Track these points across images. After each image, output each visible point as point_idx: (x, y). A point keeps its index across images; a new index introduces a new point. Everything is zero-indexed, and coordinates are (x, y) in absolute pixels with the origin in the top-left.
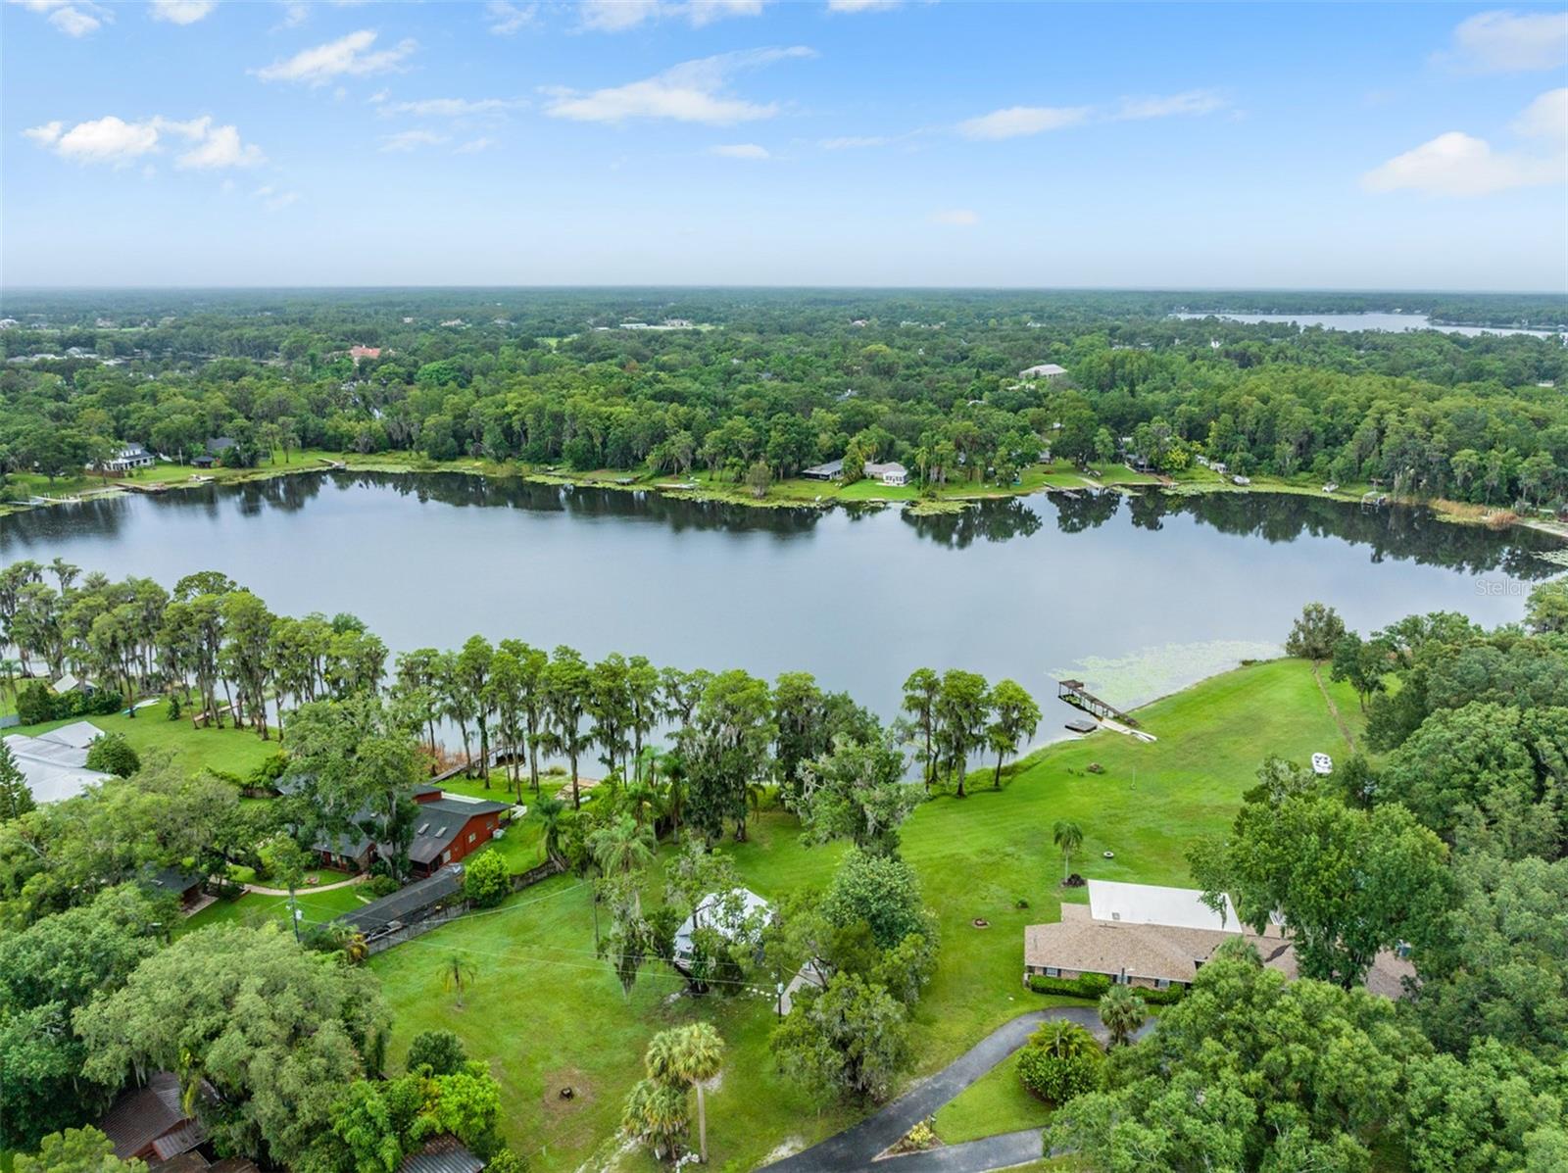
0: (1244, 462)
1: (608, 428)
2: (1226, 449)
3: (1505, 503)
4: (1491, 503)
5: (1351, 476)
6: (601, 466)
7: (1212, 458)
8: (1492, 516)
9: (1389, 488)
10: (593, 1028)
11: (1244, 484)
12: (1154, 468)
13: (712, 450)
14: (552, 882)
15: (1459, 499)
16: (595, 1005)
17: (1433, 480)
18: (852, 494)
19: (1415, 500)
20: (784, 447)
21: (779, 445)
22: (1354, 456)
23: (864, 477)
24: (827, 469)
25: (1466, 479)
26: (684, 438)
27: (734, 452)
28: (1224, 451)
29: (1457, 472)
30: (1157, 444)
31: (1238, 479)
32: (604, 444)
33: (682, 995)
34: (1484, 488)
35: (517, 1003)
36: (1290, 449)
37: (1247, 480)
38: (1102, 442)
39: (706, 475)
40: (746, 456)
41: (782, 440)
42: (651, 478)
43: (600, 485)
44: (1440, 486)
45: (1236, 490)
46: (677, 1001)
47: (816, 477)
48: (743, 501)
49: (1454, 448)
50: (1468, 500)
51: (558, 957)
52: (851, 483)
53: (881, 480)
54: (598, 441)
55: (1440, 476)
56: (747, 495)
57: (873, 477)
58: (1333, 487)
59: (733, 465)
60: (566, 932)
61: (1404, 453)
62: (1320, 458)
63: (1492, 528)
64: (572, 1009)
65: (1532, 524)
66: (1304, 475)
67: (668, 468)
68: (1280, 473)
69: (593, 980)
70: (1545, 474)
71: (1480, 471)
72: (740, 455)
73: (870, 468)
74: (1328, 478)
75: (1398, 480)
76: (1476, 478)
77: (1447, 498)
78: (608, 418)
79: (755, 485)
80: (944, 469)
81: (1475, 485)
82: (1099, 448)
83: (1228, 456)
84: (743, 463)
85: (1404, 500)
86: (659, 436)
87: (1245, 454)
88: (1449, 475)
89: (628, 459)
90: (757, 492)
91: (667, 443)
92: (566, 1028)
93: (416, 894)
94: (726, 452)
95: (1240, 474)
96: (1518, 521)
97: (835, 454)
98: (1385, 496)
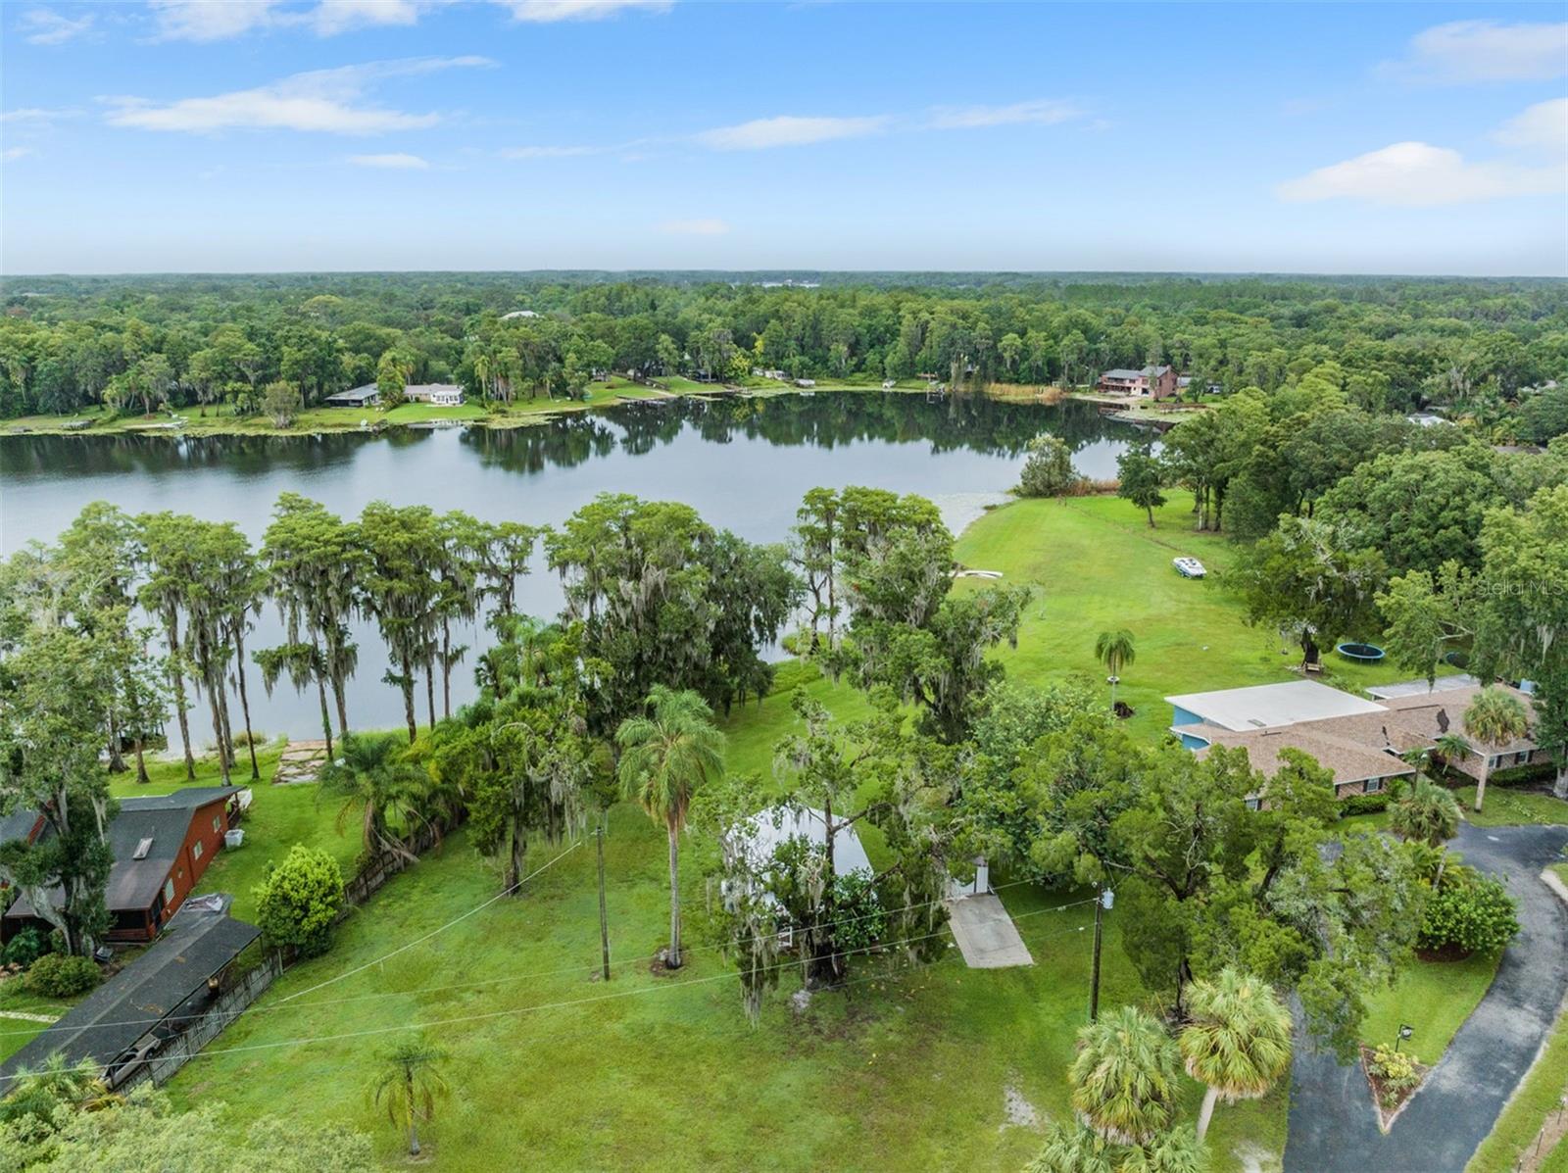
0: (804, 366)
1: (32, 359)
2: (780, 356)
3: (1048, 382)
4: (1037, 382)
5: (908, 370)
6: (31, 411)
7: (767, 367)
8: (1046, 394)
9: (945, 378)
10: (721, 1095)
11: (809, 387)
12: (717, 377)
13: (203, 375)
14: (400, 886)
15: (1010, 381)
16: (682, 1057)
17: (984, 366)
18: (400, 417)
19: (971, 387)
20: (303, 364)
21: (297, 362)
22: (906, 351)
23: (407, 401)
24: (359, 394)
25: (1014, 361)
26: (158, 363)
27: (234, 375)
28: (777, 358)
29: (1006, 355)
30: (720, 351)
31: (802, 382)
32: (29, 382)
33: (812, 988)
34: (1030, 369)
35: (531, 1109)
36: (844, 349)
37: (812, 382)
38: (666, 349)
39: (196, 411)
40: (252, 379)
41: (299, 356)
42: (114, 419)
43: (36, 432)
44: (990, 371)
45: (803, 393)
46: (815, 1004)
47: (345, 403)
48: (262, 432)
49: (998, 334)
50: (1017, 381)
51: (527, 1000)
52: (395, 407)
53: (430, 402)
54: (18, 379)
55: (990, 363)
56: (267, 427)
57: (417, 400)
58: (892, 383)
59: (236, 393)
60: (500, 954)
61: (953, 343)
62: (871, 357)
63: (1048, 403)
64: (648, 1080)
65: (1078, 396)
66: (859, 376)
67: (137, 404)
68: (836, 375)
69: (631, 1017)
70: (1081, 350)
71: (1025, 353)
72: (243, 378)
73: (411, 391)
74: (884, 376)
75: (954, 366)
76: (1024, 359)
77: (998, 381)
78: (29, 346)
79: (278, 410)
80: (511, 380)
81: (1023, 367)
82: (663, 355)
83: (786, 362)
84: (249, 388)
85: (961, 388)
86: (116, 364)
87: (803, 358)
88: (1000, 359)
89: (73, 397)
90: (282, 419)
91: (131, 372)
92: (673, 1117)
93: (174, 963)
94: (223, 377)
95: (801, 377)
96: (1065, 395)
97: (362, 379)
98: (942, 386)
